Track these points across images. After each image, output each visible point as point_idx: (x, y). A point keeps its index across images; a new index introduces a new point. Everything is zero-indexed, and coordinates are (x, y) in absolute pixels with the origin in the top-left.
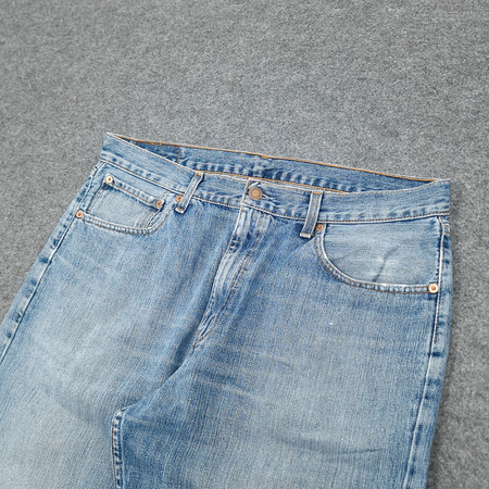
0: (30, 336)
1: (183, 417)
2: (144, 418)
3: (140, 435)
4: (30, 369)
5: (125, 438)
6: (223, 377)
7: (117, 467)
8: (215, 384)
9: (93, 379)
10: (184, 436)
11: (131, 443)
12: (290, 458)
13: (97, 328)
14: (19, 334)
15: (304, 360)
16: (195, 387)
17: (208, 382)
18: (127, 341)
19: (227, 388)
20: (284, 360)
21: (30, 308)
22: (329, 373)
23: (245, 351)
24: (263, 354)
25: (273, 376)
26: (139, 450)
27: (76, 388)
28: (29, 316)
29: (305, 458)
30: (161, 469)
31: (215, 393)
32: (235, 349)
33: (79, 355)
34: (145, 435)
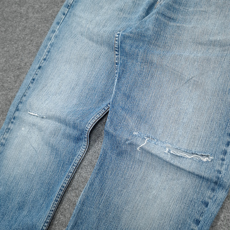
0: (74, 13)
1: (150, 33)
2: (131, 33)
3: (128, 41)
4: (74, 26)
5: (121, 43)
6: (170, 18)
7: (116, 56)
8: (166, 21)
9: (104, 26)
10: (149, 43)
11: (123, 45)
12: (202, 52)
13: (106, 7)
14: (68, 14)
15: (213, 8)
16: (157, 19)
17: (162, 19)
18: (121, 10)
19: (172, 24)
20: (202, 9)
21: (74, 2)
22: (227, 13)
23: (181, 8)
24: (191, 9)
25: (196, 17)
26: (127, 48)
27: (96, 30)
28: (73, 6)
29: (210, 51)
30: (138, 55)
31: (166, 25)
32: (177, 7)
33: (97, 18)
34: (131, 42)
